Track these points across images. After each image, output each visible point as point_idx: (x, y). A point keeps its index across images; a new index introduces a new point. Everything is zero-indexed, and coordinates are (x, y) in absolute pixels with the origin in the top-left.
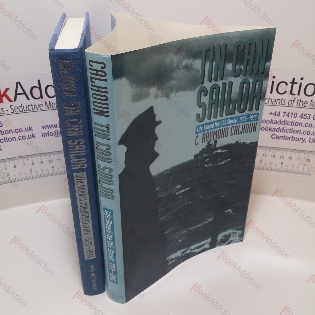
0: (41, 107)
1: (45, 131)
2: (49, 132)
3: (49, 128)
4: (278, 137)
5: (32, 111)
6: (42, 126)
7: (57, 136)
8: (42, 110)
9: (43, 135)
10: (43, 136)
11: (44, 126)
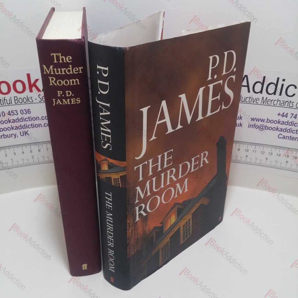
4: (285, 137)
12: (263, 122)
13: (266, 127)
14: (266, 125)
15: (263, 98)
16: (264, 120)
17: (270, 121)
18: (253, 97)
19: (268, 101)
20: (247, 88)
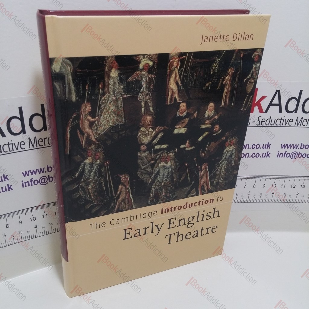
0: (21, 146)
1: (27, 179)
2: (33, 180)
3: (32, 174)
5: (9, 152)
6: (23, 173)
7: (44, 184)
8: (24, 150)
9: (24, 185)
10: (23, 187)
11: (26, 172)
12: (296, 148)
13: (299, 154)
14: (299, 152)
15: (298, 117)
16: (297, 146)
17: (305, 147)
18: (285, 118)
19: (303, 122)
20: (278, 107)
